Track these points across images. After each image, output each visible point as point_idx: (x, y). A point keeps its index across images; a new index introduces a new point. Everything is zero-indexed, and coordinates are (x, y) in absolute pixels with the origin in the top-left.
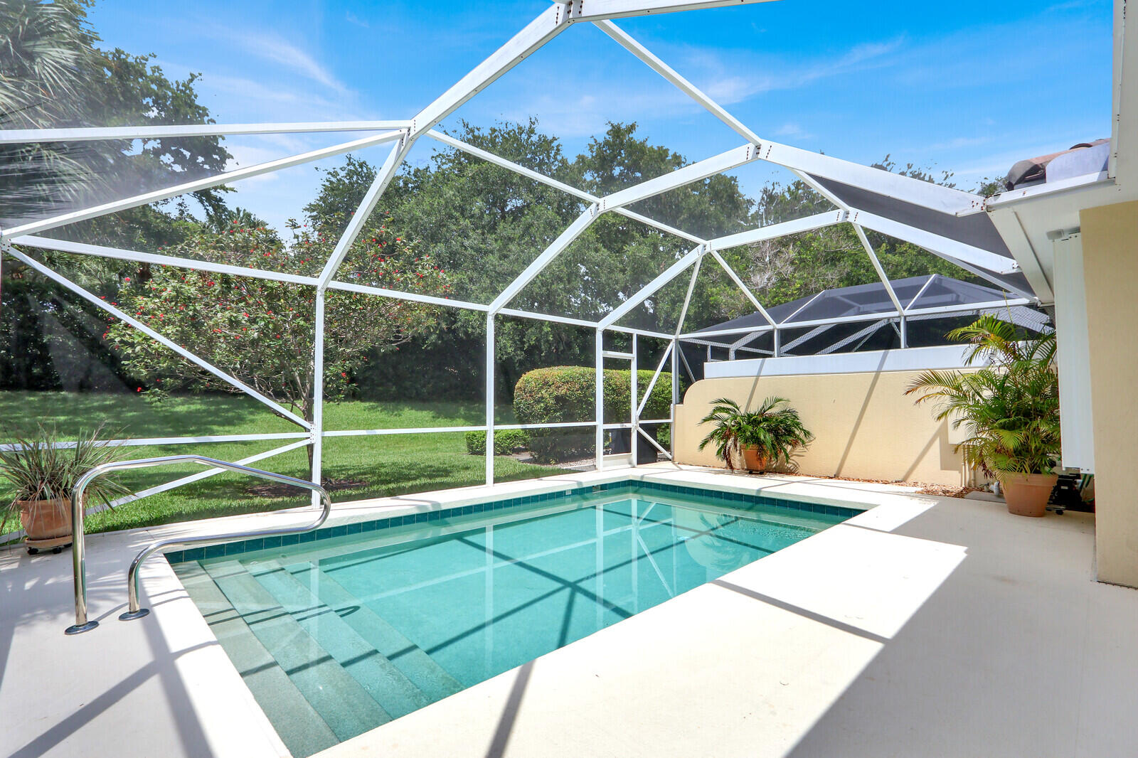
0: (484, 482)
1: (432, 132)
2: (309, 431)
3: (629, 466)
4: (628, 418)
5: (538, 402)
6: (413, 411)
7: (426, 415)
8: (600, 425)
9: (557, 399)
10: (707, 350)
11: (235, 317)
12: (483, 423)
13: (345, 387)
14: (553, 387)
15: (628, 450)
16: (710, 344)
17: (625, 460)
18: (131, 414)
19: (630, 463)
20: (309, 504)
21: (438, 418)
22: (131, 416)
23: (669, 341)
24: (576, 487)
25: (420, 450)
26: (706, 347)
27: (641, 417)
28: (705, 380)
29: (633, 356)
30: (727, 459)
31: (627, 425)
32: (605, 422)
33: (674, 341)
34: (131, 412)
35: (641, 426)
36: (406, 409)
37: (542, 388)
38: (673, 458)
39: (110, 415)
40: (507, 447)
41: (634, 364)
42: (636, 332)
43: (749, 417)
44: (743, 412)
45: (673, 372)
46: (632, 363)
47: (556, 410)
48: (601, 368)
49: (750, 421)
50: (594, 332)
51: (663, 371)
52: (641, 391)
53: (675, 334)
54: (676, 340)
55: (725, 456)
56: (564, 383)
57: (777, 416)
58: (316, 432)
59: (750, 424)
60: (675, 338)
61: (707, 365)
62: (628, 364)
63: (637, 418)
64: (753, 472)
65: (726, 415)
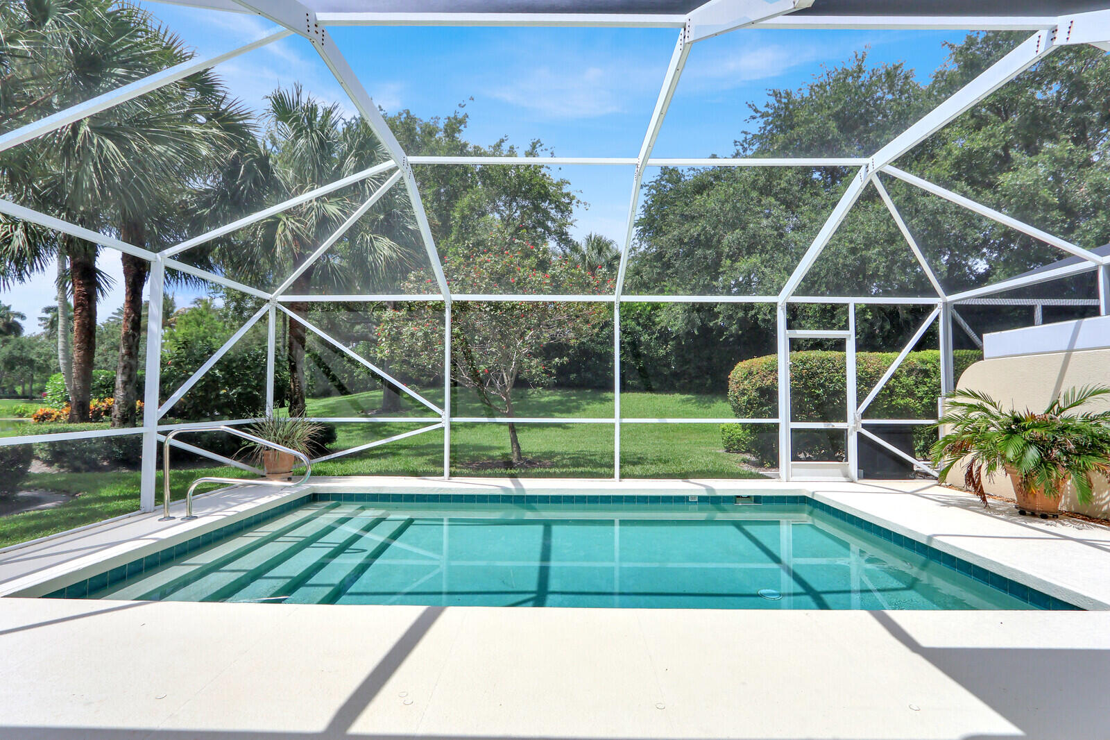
2: (442, 417)
3: (844, 479)
4: (842, 416)
5: (743, 394)
8: (785, 423)
14: (757, 377)
17: (839, 471)
19: (844, 477)
20: (443, 475)
23: (929, 308)
24: (705, 494)
27: (865, 415)
28: (985, 360)
29: (849, 335)
30: (976, 488)
31: (839, 425)
32: (794, 419)
33: (940, 305)
35: (864, 426)
37: (746, 378)
38: (940, 476)
41: (851, 345)
42: (853, 301)
43: (1017, 420)
44: (1006, 410)
45: (942, 354)
46: (847, 342)
47: (761, 405)
48: (783, 358)
49: (1016, 426)
50: (773, 308)
51: (914, 353)
52: (866, 381)
53: (938, 296)
54: (946, 304)
55: (972, 480)
56: (772, 371)
57: (1086, 418)
58: (445, 419)
59: (1011, 433)
60: (941, 302)
61: (985, 336)
62: (840, 345)
63: (858, 416)
64: (1025, 511)
65: (975, 415)
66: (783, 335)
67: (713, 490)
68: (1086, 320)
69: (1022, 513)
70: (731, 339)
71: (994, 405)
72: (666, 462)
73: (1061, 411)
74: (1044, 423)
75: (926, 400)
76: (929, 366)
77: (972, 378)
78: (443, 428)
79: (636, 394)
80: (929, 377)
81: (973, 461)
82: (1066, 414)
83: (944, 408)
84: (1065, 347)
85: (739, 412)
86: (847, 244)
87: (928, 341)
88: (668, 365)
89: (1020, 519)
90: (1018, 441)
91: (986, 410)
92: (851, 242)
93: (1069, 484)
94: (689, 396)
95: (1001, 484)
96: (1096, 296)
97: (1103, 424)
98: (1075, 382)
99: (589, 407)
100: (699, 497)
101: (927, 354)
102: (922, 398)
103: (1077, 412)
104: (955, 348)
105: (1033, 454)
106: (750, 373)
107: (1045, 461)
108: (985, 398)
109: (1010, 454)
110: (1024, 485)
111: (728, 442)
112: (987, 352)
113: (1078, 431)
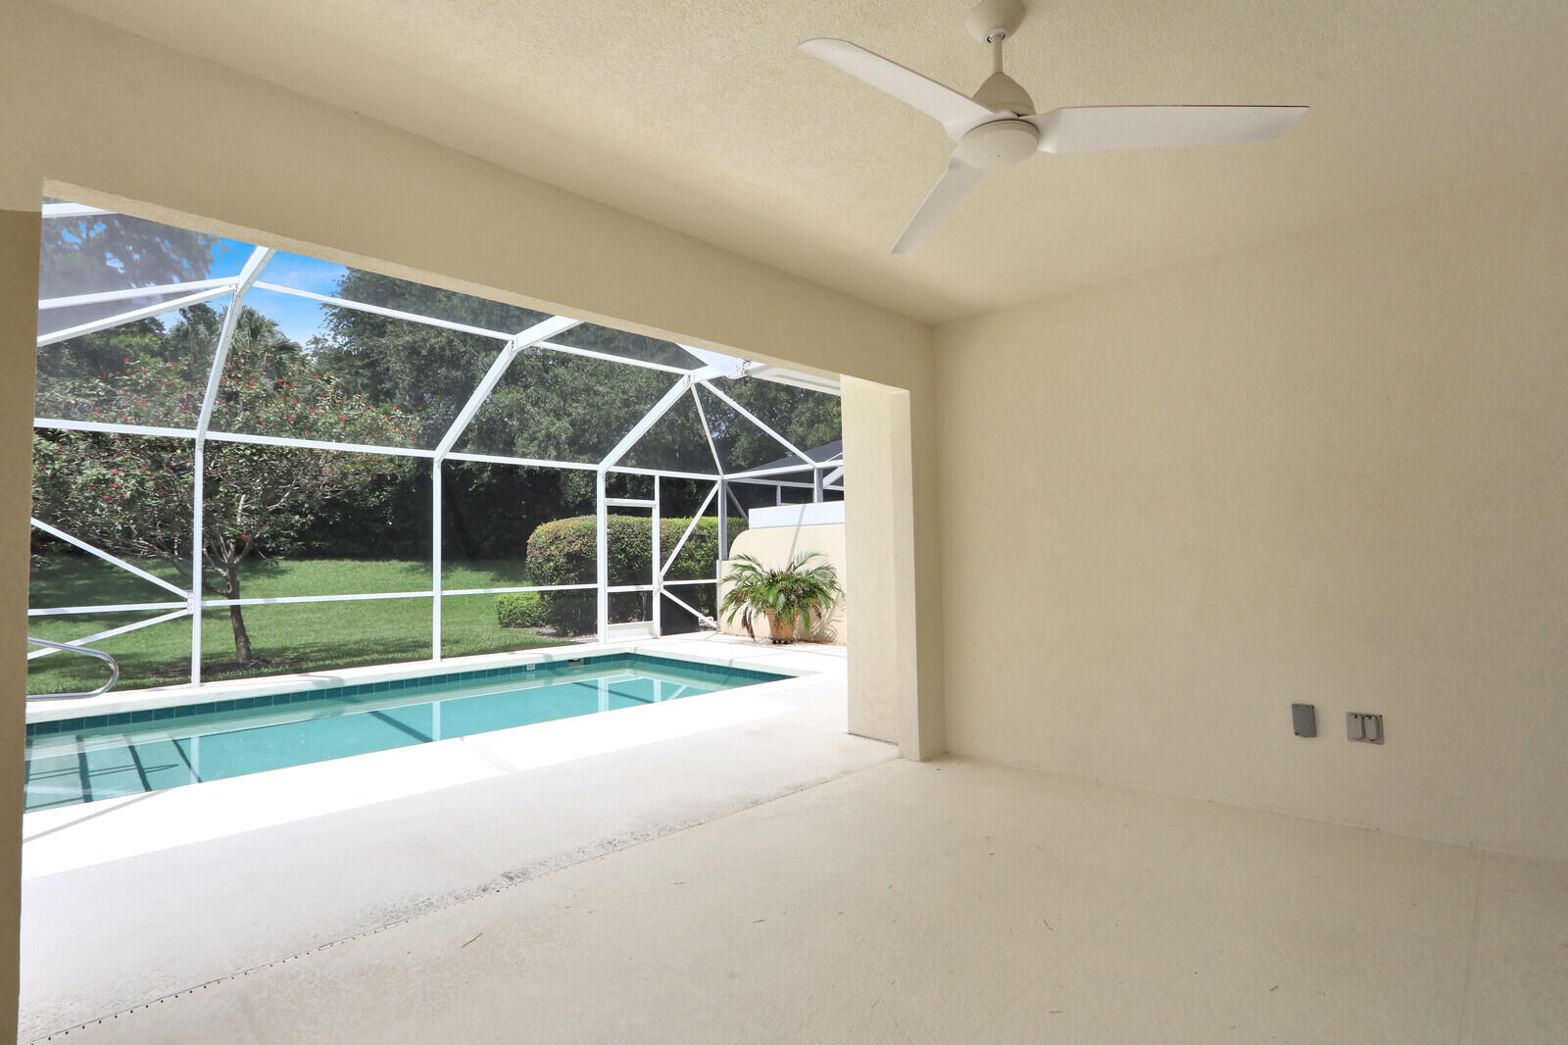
0: (430, 657)
1: (258, 284)
2: (186, 600)
3: (650, 637)
4: (647, 579)
5: (548, 560)
6: (468, 572)
7: (484, 576)
8: (603, 588)
9: (570, 557)
10: (776, 492)
11: (104, 475)
12: (431, 588)
13: (289, 546)
14: (565, 542)
15: (649, 618)
16: (780, 484)
17: (645, 630)
18: (81, 582)
19: (651, 634)
20: (189, 681)
21: (499, 581)
22: (80, 585)
23: (712, 483)
24: (543, 661)
25: (453, 623)
26: (774, 488)
27: (666, 578)
28: (751, 530)
29: (655, 504)
30: (748, 628)
31: (646, 588)
32: (611, 583)
33: (719, 482)
34: (80, 579)
35: (666, 587)
36: (460, 569)
37: (552, 543)
38: (719, 627)
39: (52, 584)
40: (539, 617)
41: (656, 512)
42: (657, 474)
43: (774, 576)
44: (767, 569)
45: (719, 520)
46: (654, 511)
47: (569, 571)
48: (601, 520)
49: (773, 581)
50: (592, 475)
51: (704, 517)
52: (666, 548)
53: (718, 474)
54: (723, 481)
55: (746, 623)
56: (579, 536)
57: (808, 573)
58: (194, 602)
59: (771, 584)
60: (720, 479)
61: (751, 511)
62: (647, 512)
63: (661, 579)
64: (776, 641)
65: (747, 573)
66: (602, 502)
67: (550, 656)
68: (807, 505)
69: (774, 643)
70: (482, 489)
71: (759, 565)
72: (457, 642)
73: (795, 568)
74: (787, 577)
75: (702, 563)
76: (705, 532)
77: (742, 544)
78: (189, 617)
79: (326, 561)
80: (705, 541)
81: (747, 608)
82: (797, 571)
83: (724, 568)
84: (796, 523)
85: (537, 580)
86: (620, 395)
87: (712, 510)
88: (384, 520)
89: (774, 646)
90: (775, 591)
91: (753, 569)
92: (624, 393)
93: (799, 619)
94: (413, 563)
95: (762, 624)
96: (812, 482)
97: (816, 576)
98: (802, 549)
99: (249, 584)
100: (536, 665)
101: (711, 519)
102: (699, 561)
103: (802, 569)
104: (728, 515)
105: (782, 598)
106: (557, 538)
107: (789, 604)
108: (754, 560)
109: (771, 600)
110: (776, 623)
111: (510, 615)
112: (751, 523)
113: (804, 581)
